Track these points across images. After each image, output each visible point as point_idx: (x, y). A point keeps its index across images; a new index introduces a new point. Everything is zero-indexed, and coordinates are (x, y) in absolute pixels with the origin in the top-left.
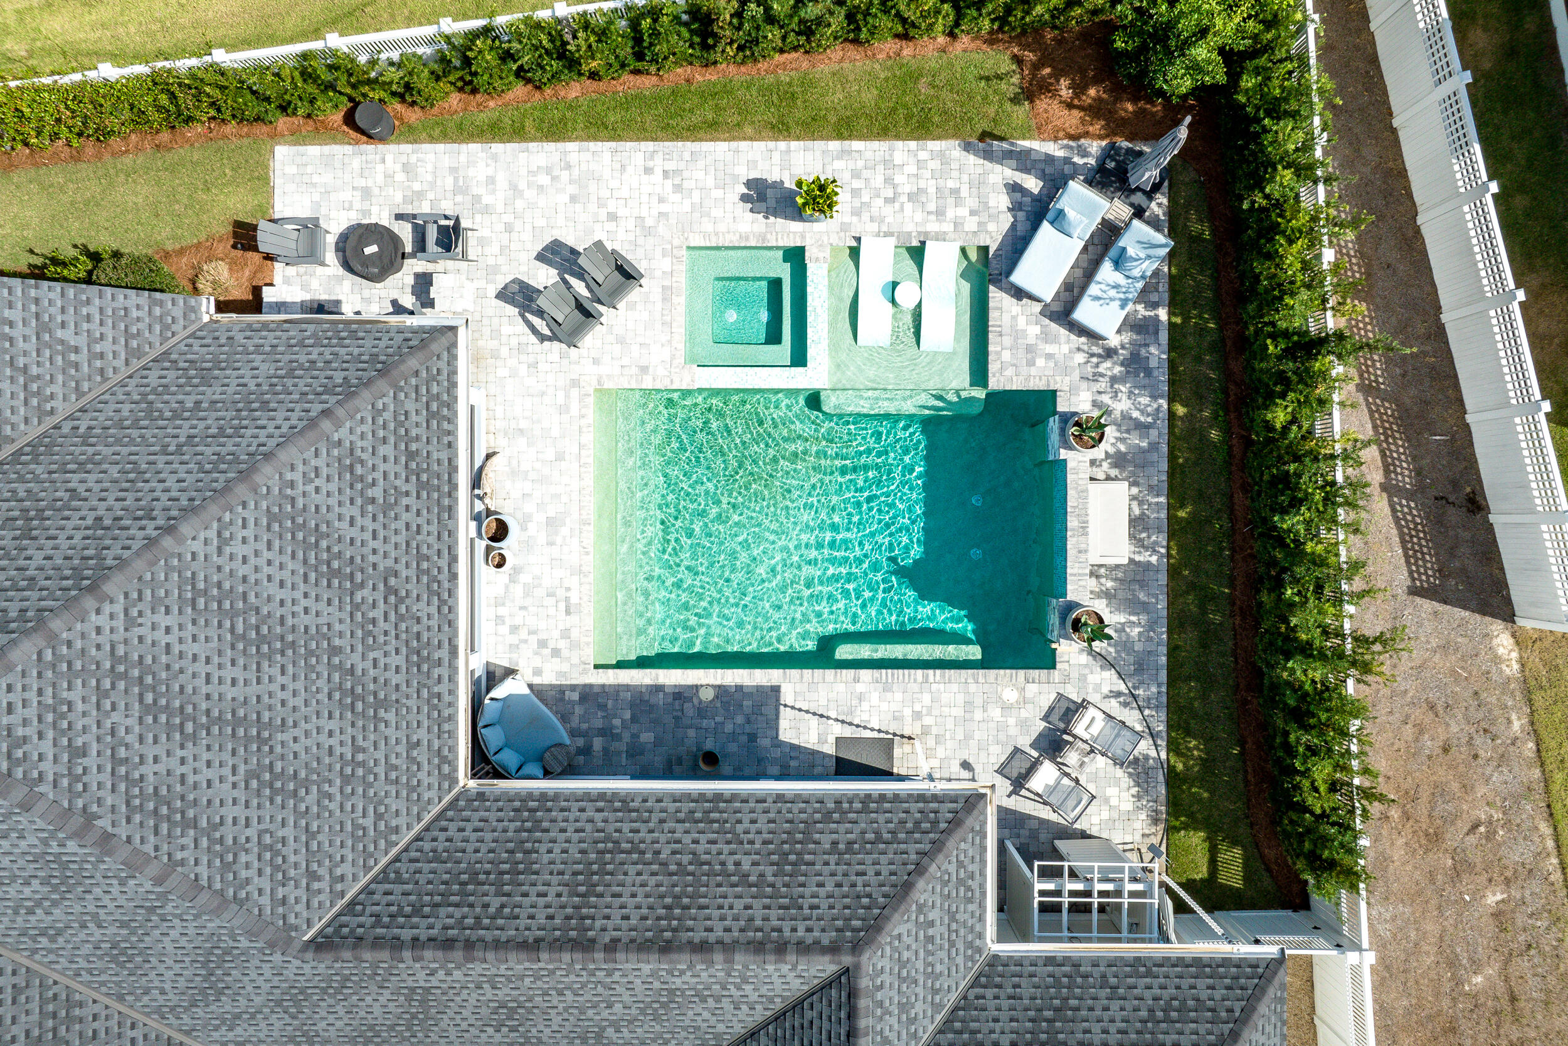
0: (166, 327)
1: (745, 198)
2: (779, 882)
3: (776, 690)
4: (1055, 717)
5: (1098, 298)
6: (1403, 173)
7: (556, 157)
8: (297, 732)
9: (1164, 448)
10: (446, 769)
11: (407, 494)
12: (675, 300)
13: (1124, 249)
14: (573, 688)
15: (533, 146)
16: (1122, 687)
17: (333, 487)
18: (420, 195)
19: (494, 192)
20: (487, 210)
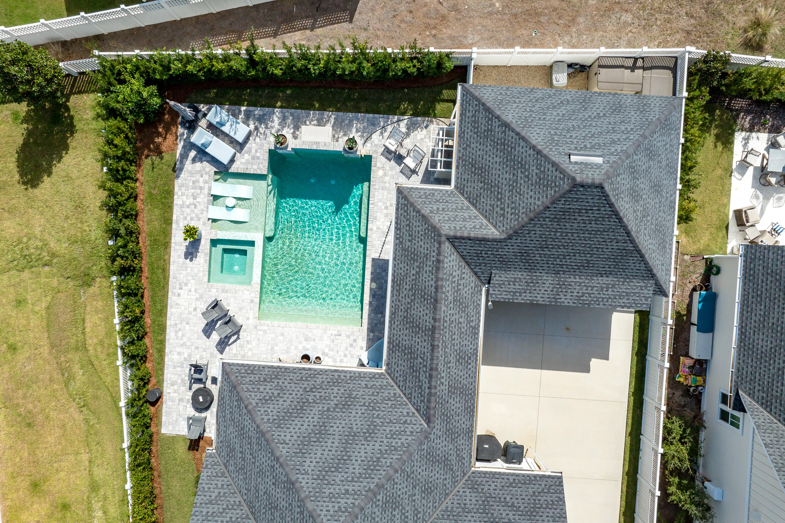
0: (215, 464)
1: (191, 260)
2: (419, 261)
3: (373, 260)
4: (390, 157)
5: (235, 132)
6: (197, 17)
7: (172, 329)
8: (354, 424)
9: (293, 110)
10: (377, 376)
11: (278, 383)
12: (227, 288)
13: (217, 122)
14: (368, 335)
15: (167, 337)
16: (378, 132)
17: (272, 406)
18: (183, 380)
19: (183, 353)
20: (190, 356)
